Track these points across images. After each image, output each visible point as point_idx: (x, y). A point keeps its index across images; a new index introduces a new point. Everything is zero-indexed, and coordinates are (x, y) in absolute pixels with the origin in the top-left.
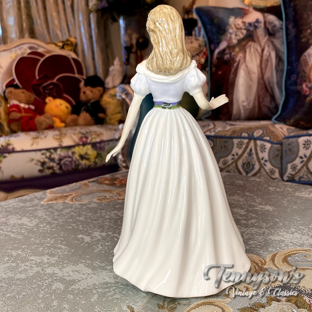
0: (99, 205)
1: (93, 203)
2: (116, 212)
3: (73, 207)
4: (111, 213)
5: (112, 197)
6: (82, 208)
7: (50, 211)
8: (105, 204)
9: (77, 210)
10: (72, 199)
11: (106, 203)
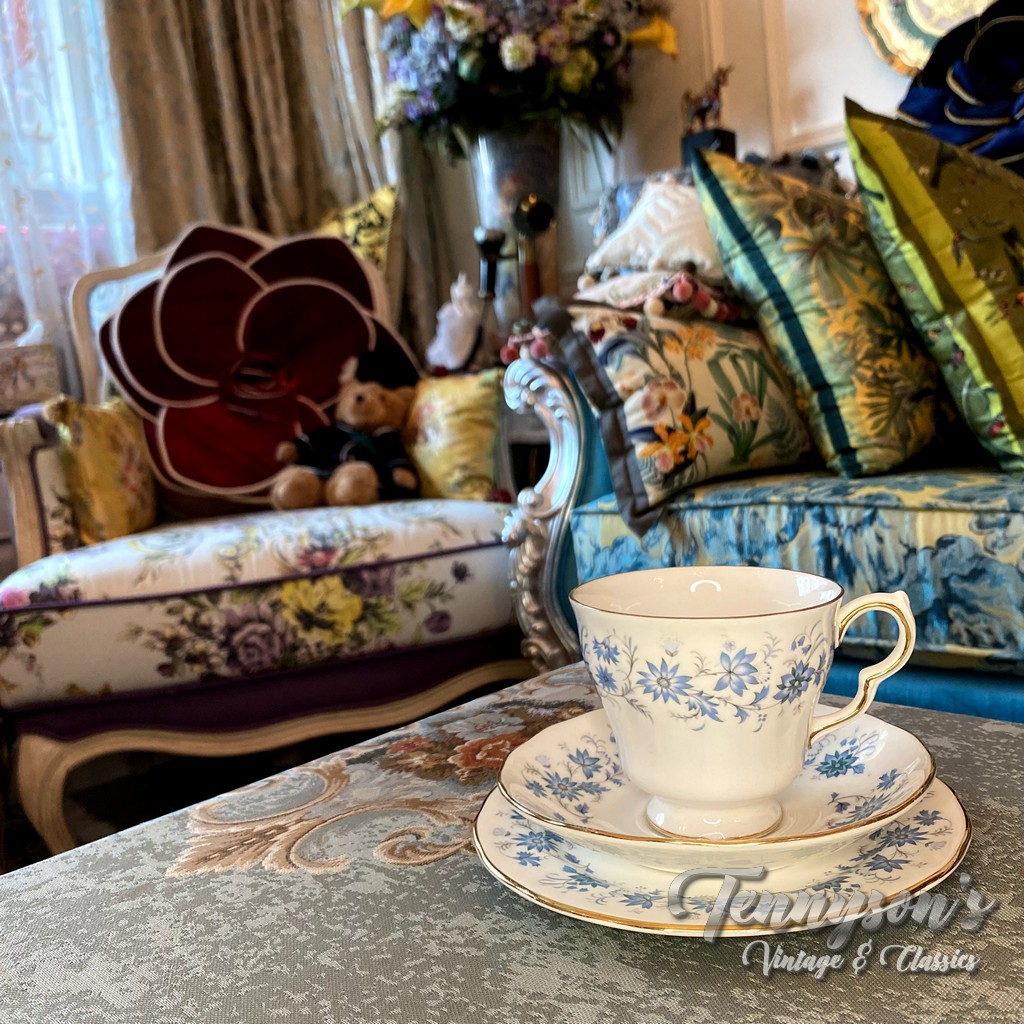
0: (397, 883)
1: (373, 872)
2: (466, 919)
3: (294, 896)
4: (449, 926)
5: (447, 838)
6: (327, 898)
7: (201, 919)
8: (420, 879)
9: (311, 912)
10: (290, 848)
11: (422, 870)
